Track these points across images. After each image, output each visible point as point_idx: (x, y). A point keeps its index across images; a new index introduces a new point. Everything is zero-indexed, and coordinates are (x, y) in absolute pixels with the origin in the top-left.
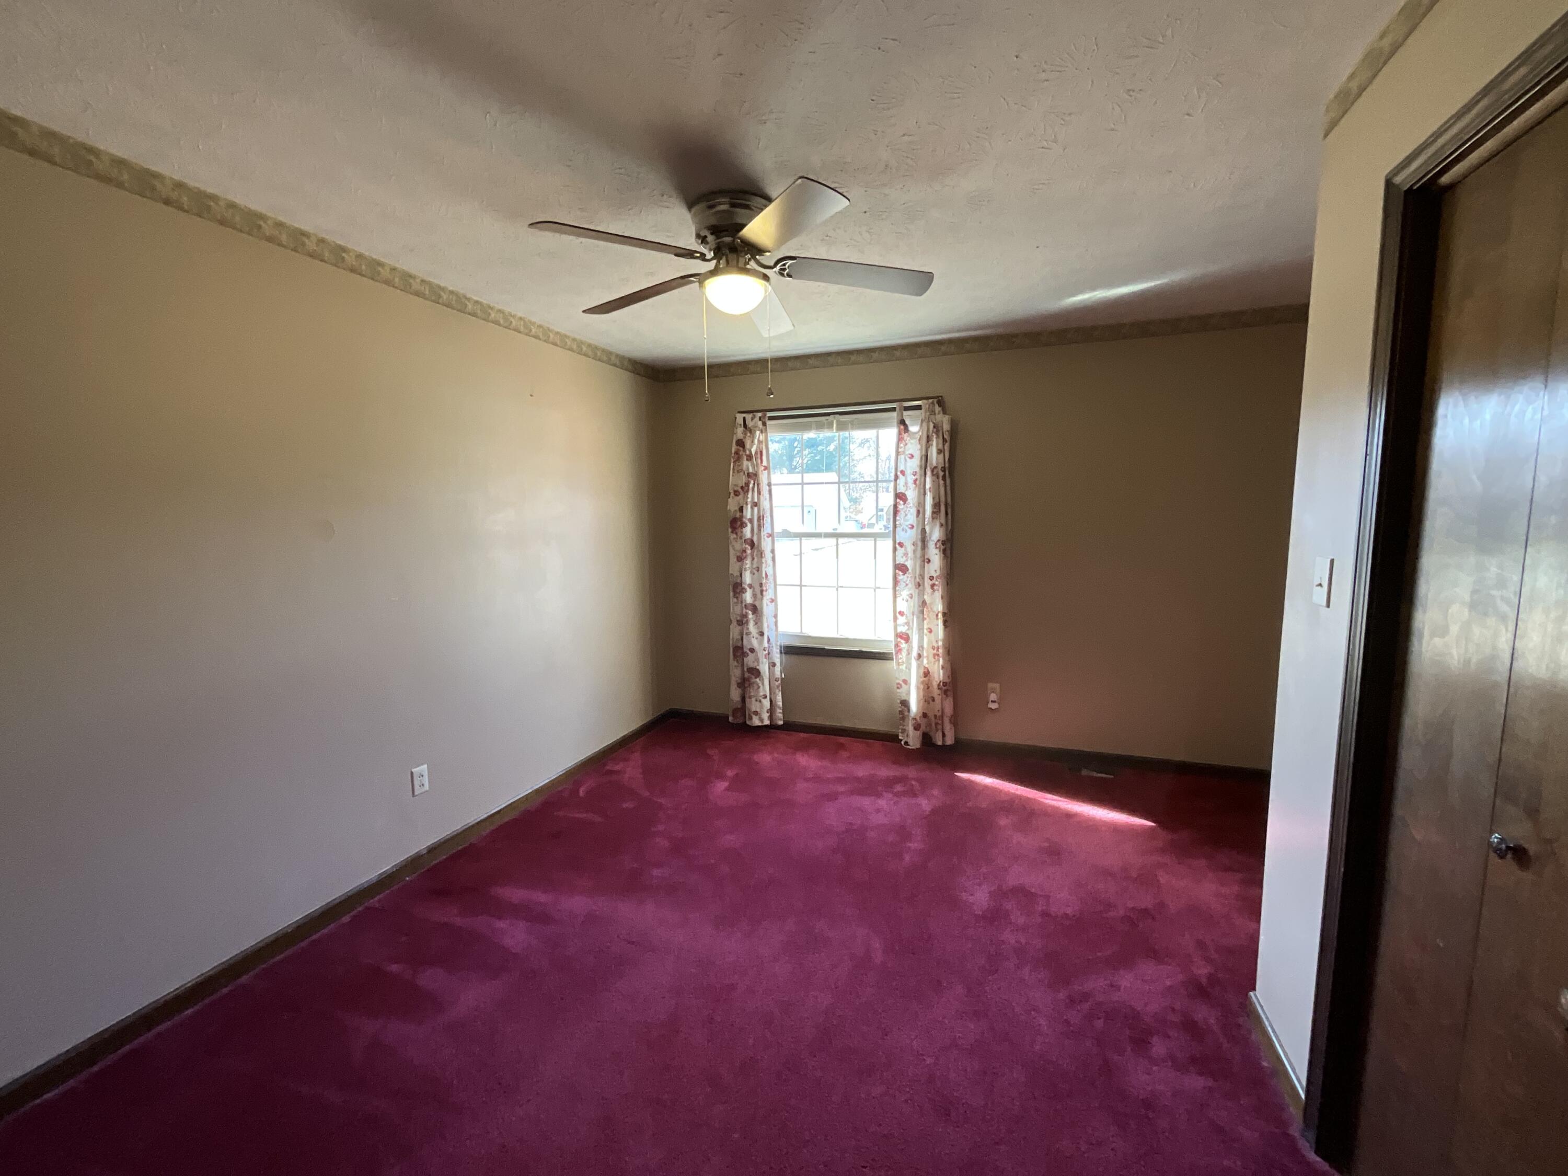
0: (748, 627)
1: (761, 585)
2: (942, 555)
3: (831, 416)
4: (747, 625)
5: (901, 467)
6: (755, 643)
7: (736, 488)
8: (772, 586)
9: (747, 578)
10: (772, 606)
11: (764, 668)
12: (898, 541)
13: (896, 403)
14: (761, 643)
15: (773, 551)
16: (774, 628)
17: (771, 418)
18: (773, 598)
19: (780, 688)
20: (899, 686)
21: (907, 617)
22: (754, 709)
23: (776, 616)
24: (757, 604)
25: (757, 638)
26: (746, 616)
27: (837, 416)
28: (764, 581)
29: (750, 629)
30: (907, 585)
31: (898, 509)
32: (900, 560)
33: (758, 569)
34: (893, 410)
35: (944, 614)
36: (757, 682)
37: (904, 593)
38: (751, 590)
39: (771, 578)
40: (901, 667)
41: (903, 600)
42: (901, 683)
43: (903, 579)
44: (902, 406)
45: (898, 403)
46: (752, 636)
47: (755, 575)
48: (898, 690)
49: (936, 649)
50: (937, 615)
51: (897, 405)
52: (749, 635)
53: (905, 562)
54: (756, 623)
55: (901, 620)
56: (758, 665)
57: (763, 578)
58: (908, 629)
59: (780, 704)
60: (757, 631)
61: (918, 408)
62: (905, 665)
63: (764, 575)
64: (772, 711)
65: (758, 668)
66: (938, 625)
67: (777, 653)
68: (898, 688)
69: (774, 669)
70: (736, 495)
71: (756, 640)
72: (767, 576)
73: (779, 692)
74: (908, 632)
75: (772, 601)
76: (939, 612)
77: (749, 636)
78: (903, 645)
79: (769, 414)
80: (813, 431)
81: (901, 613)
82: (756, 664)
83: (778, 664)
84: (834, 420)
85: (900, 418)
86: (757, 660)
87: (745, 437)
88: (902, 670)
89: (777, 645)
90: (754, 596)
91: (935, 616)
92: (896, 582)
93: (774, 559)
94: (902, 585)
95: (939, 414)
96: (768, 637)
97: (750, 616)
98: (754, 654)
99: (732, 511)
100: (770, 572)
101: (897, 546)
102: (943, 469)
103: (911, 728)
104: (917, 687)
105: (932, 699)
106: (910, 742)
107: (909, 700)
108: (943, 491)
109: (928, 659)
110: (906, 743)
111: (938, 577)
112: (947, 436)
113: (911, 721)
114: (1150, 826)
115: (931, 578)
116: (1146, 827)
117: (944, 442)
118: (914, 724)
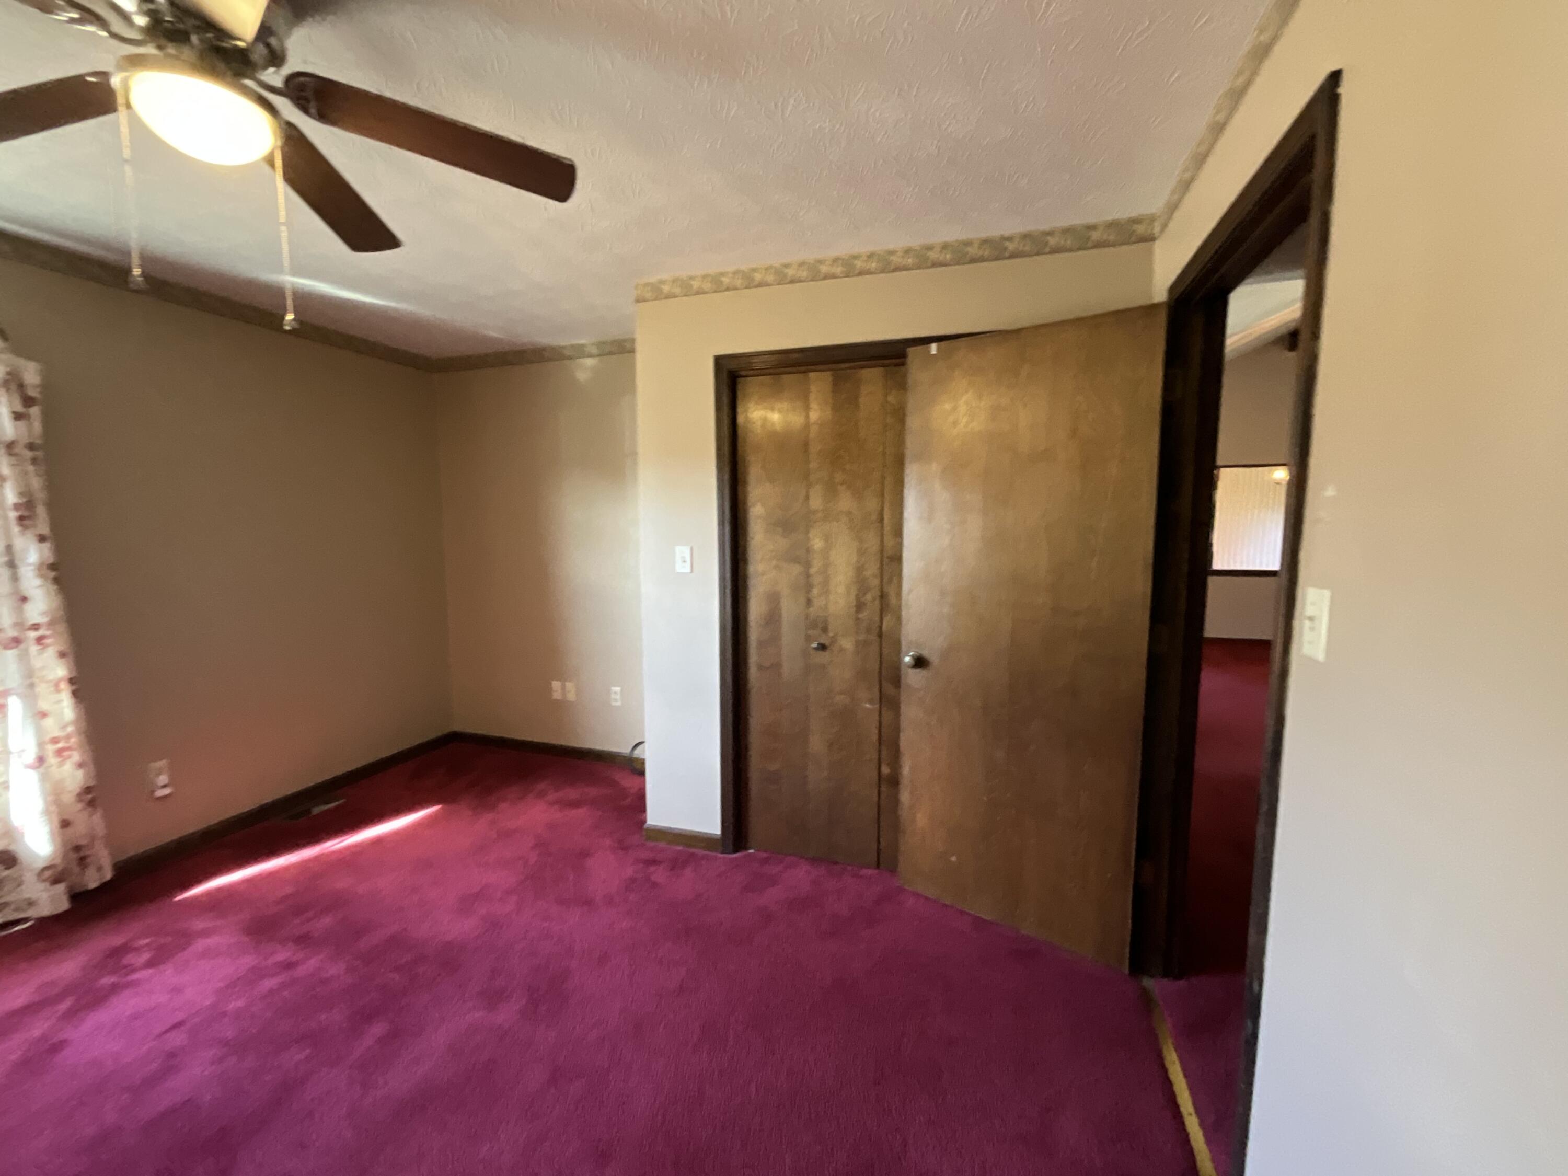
2: (53, 588)
35: (72, 681)
49: (62, 741)
50: (57, 685)
66: (60, 701)
76: (59, 680)
91: (52, 688)
102: (31, 447)
103: (42, 886)
104: (47, 812)
105: (65, 824)
106: (34, 913)
107: (12, 848)
108: (36, 483)
109: (52, 760)
110: (25, 920)
111: (51, 624)
112: (32, 393)
113: (29, 878)
114: (440, 808)
115: (35, 627)
116: (438, 811)
117: (28, 401)
118: (49, 877)
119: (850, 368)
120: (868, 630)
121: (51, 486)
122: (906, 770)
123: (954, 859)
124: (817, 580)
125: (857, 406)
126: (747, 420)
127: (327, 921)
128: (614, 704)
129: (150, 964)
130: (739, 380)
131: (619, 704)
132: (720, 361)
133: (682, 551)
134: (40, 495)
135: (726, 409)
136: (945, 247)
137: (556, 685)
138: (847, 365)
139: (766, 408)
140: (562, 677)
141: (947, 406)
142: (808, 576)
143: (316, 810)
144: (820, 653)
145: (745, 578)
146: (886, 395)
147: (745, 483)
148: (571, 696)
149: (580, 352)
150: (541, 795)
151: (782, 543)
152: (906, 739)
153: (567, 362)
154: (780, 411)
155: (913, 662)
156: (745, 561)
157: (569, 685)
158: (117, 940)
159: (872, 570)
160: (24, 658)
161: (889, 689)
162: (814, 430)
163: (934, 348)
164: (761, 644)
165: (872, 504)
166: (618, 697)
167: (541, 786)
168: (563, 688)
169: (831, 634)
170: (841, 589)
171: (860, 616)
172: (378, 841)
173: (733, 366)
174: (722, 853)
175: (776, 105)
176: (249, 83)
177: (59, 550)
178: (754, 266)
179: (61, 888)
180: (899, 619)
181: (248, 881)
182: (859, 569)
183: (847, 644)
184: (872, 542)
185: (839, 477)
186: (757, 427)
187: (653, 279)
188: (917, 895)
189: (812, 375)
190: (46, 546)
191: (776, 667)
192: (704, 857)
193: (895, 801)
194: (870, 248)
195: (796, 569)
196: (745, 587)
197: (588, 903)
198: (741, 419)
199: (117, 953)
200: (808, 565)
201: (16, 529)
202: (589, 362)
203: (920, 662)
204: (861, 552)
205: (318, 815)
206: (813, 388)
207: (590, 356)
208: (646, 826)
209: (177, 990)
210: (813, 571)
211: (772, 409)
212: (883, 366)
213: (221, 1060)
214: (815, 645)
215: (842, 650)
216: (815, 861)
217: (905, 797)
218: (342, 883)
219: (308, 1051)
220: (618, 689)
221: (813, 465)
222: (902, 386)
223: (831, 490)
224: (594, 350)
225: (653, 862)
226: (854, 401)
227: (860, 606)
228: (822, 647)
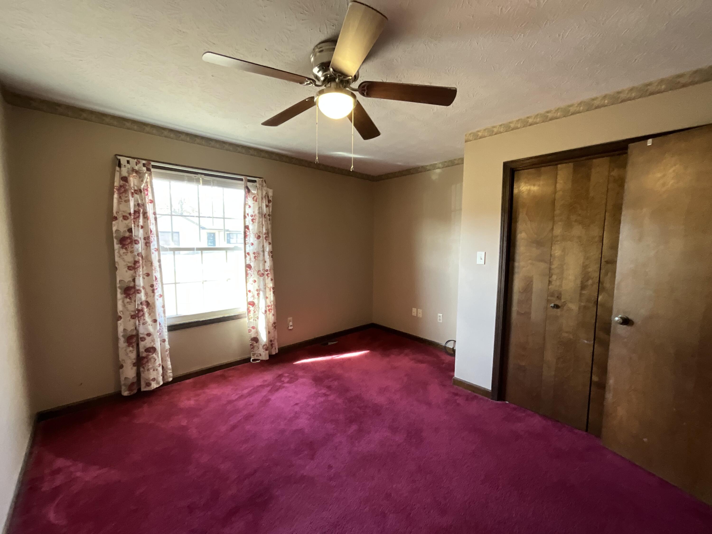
0: (145, 318)
1: (152, 286)
2: (271, 259)
3: (199, 175)
4: (144, 317)
5: (247, 212)
6: (151, 329)
7: (124, 214)
8: (160, 286)
9: (140, 282)
10: (160, 300)
11: (158, 345)
12: (247, 252)
13: (243, 177)
14: (155, 328)
15: (159, 261)
16: (163, 315)
17: (154, 167)
18: (161, 294)
19: (169, 356)
20: (250, 331)
21: (252, 293)
22: (152, 377)
23: (163, 307)
24: (149, 300)
25: (152, 325)
26: (142, 310)
27: (203, 176)
28: (155, 283)
29: (146, 320)
30: (251, 275)
31: (246, 234)
32: (248, 262)
33: (148, 275)
34: (242, 180)
35: (273, 288)
36: (153, 357)
37: (251, 280)
38: (144, 290)
39: (159, 279)
40: (250, 321)
41: (250, 283)
42: (251, 329)
43: (250, 272)
44: (247, 179)
45: (245, 177)
46: (148, 323)
47: (145, 279)
48: (250, 333)
49: (270, 306)
50: (270, 289)
51: (244, 178)
52: (146, 323)
53: (250, 263)
54: (150, 314)
55: (250, 295)
56: (154, 344)
57: (154, 280)
58: (254, 299)
59: (170, 367)
60: (151, 320)
61: (255, 181)
62: (252, 319)
63: (154, 279)
64: (163, 375)
65: (154, 346)
66: (271, 294)
67: (166, 332)
68: (249, 332)
69: (165, 344)
70: (125, 219)
71: (151, 327)
72: (156, 279)
73: (168, 358)
74: (253, 301)
75: (161, 296)
76: (271, 287)
77: (146, 325)
78: (252, 308)
79: (153, 163)
80: (185, 182)
81: (250, 291)
82: (152, 344)
83: (167, 340)
84: (201, 177)
85: (246, 185)
86: (153, 341)
87: (129, 176)
88: (251, 322)
89: (165, 326)
90: (146, 294)
91: (269, 290)
92: (247, 274)
93: (160, 266)
94: (249, 276)
95: (265, 187)
96: (159, 323)
97: (146, 310)
98: (151, 337)
99: (122, 232)
100: (158, 276)
101: (247, 254)
102: (269, 215)
103: (263, 350)
104: (266, 328)
105: (269, 333)
106: (261, 358)
107: (258, 337)
108: (270, 226)
109: (268, 312)
110: (258, 360)
111: (270, 270)
112: (271, 199)
113: (261, 347)
114: (369, 352)
115: (267, 271)
116: (368, 353)
117: (269, 201)
118: (265, 348)
119: (586, 160)
120: (588, 301)
121: (272, 227)
122: (611, 382)
123: (645, 440)
124: (556, 271)
125: (589, 180)
126: (520, 192)
127: (336, 383)
128: (439, 321)
129: (288, 382)
130: (516, 172)
131: (441, 321)
132: (506, 165)
133: (481, 254)
134: (270, 230)
135: (508, 187)
136: (662, 81)
137: (414, 310)
138: (584, 158)
139: (530, 185)
140: (417, 307)
141: (659, 175)
142: (550, 269)
143: (330, 344)
144: (555, 309)
145: (513, 267)
146: (609, 172)
147: (516, 222)
148: (420, 315)
149: (434, 167)
150: (406, 355)
151: (535, 251)
152: (612, 363)
153: (429, 172)
154: (539, 186)
155: (621, 321)
156: (513, 260)
157: (420, 311)
158: (280, 372)
159: (593, 268)
160: (264, 280)
161: (601, 334)
162: (559, 194)
163: (650, 142)
164: (520, 302)
165: (595, 231)
166: (441, 318)
167: (406, 351)
168: (417, 311)
169: (563, 301)
170: (572, 277)
171: (584, 292)
172: (349, 359)
173: (513, 166)
174: (492, 399)
175: (559, 36)
176: (347, 89)
177: (273, 247)
178: (528, 116)
179: (267, 352)
180: (611, 295)
181: (313, 363)
182: (585, 267)
183: (574, 307)
184: (594, 253)
185: (573, 217)
186: (525, 195)
187: (475, 131)
188: (615, 454)
189: (559, 166)
190: (271, 246)
191: (527, 314)
192: (481, 399)
193: (602, 398)
194: (604, 93)
195: (543, 266)
196: (513, 274)
197: (429, 404)
198: (516, 191)
199: (280, 376)
200: (551, 263)
201: (265, 240)
202: (438, 171)
203: (626, 321)
204: (587, 258)
205: (330, 345)
206: (560, 172)
207: (439, 168)
208: (453, 378)
209: (296, 393)
210: (553, 267)
211: (534, 185)
212: (607, 156)
213: (309, 420)
214: (552, 305)
215: (570, 310)
216: (544, 417)
217: (609, 397)
218: (339, 371)
219: (334, 426)
220: (441, 315)
221: (557, 212)
222: (624, 166)
223: (568, 225)
224: (440, 165)
225: (456, 394)
226: (588, 177)
227: (583, 287)
228: (557, 307)
